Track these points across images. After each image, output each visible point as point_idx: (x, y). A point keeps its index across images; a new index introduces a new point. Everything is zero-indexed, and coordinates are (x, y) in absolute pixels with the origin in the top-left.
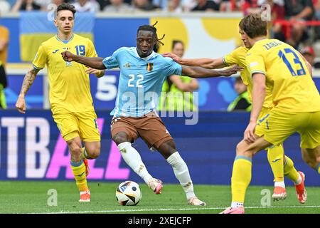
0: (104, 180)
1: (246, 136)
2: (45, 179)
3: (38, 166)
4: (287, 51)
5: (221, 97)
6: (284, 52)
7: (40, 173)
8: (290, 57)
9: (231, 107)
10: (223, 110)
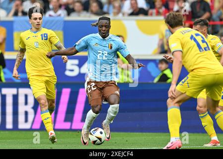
0: (71, 130)
1: (170, 95)
2: (31, 130)
3: (26, 121)
4: (197, 35)
5: (149, 73)
6: (194, 36)
7: (28, 126)
8: (199, 39)
9: (156, 80)
10: (151, 82)
